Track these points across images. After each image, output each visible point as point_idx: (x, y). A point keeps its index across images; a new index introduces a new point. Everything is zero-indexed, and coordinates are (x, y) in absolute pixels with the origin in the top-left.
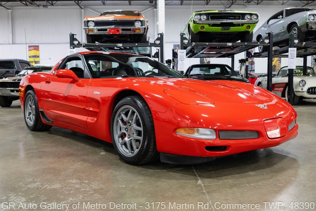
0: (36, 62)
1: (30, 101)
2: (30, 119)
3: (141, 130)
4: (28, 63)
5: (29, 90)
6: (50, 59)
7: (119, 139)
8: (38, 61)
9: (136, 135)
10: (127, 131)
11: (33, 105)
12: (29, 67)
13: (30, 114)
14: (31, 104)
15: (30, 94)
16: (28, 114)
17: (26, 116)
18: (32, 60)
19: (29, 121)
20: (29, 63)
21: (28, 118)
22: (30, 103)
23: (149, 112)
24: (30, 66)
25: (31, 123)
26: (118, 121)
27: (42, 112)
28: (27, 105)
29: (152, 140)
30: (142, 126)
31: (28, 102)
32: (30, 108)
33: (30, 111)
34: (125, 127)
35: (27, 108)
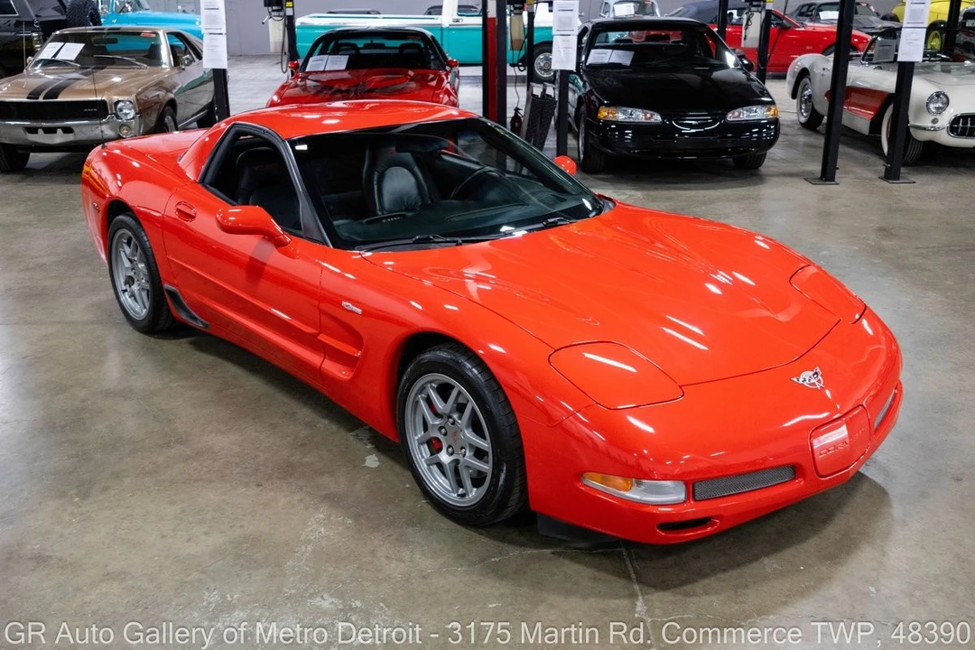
1: (129, 245)
2: (133, 295)
3: (487, 450)
5: (117, 215)
7: (422, 447)
9: (472, 454)
10: (445, 434)
11: (141, 261)
13: (130, 281)
14: (133, 255)
15: (124, 225)
16: (123, 281)
17: (118, 284)
19: (129, 300)
21: (126, 291)
22: (128, 250)
23: (508, 411)
25: (140, 310)
26: (416, 403)
27: (173, 294)
28: (118, 254)
29: (517, 482)
30: (488, 437)
31: (120, 246)
32: (127, 264)
33: (131, 274)
34: (438, 422)
35: (119, 260)
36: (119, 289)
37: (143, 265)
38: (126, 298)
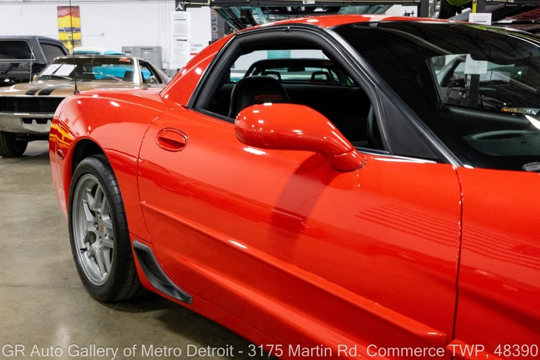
0: (73, 42)
1: (93, 193)
2: (93, 256)
4: (58, 46)
5: (82, 159)
6: (103, 35)
8: (79, 41)
11: (105, 213)
12: (65, 57)
13: (91, 238)
14: (97, 206)
15: (90, 169)
16: (83, 237)
17: (77, 241)
18: (65, 36)
19: (88, 260)
20: (62, 44)
21: (85, 250)
22: (91, 200)
24: (65, 54)
25: (99, 273)
27: (142, 253)
28: (80, 206)
31: (83, 196)
32: (90, 217)
33: (93, 229)
36: (78, 247)
37: (108, 218)
38: (85, 260)
